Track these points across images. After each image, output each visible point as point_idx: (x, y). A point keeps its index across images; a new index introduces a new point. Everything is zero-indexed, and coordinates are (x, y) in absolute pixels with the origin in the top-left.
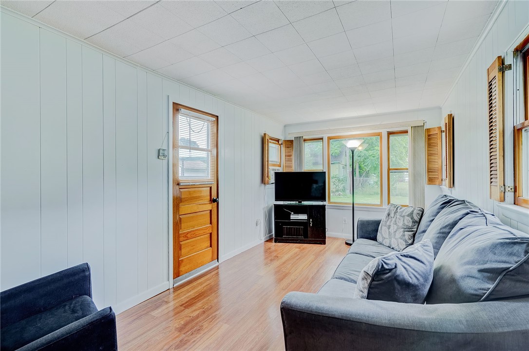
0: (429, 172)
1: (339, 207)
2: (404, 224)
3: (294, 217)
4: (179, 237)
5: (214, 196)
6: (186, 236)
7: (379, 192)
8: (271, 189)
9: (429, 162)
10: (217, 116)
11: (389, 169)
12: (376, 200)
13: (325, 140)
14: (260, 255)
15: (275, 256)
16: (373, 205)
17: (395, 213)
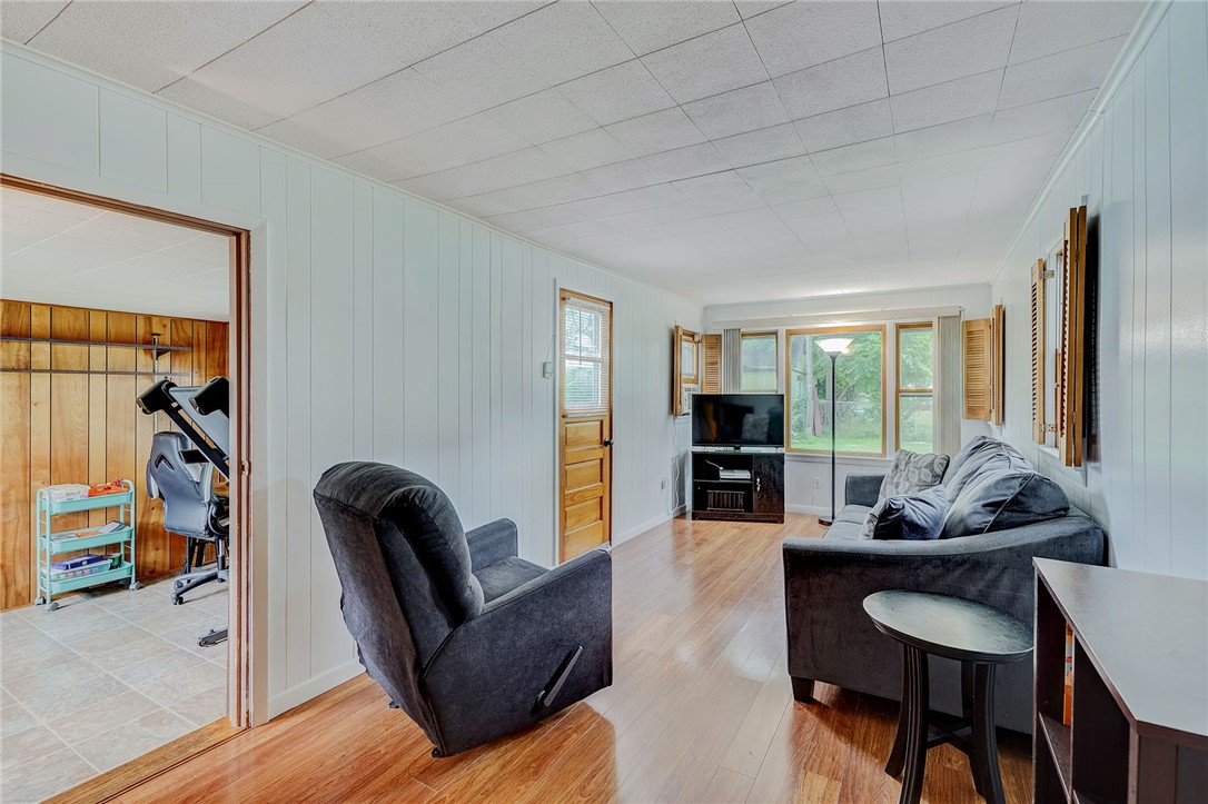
0: (968, 396)
1: (806, 458)
2: (920, 480)
3: (725, 475)
4: (564, 500)
5: (606, 438)
6: (572, 499)
7: (880, 432)
8: (685, 424)
9: (969, 379)
10: (611, 303)
11: (898, 391)
12: (874, 447)
13: (782, 336)
14: (666, 542)
15: (702, 539)
16: (870, 455)
17: (907, 463)
